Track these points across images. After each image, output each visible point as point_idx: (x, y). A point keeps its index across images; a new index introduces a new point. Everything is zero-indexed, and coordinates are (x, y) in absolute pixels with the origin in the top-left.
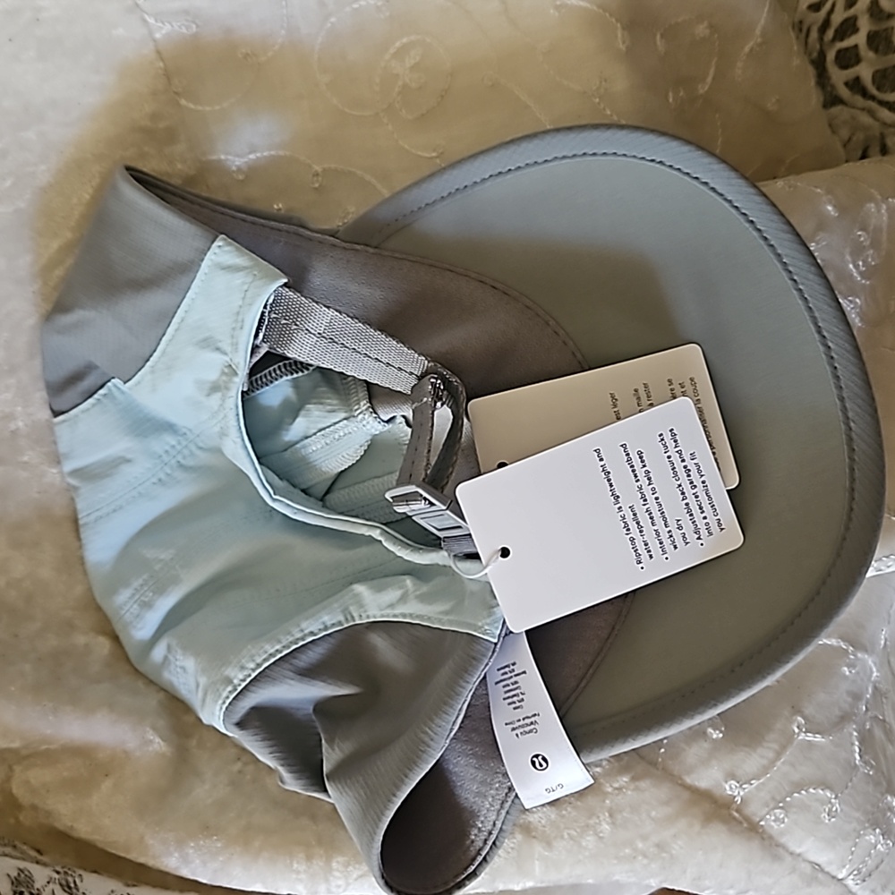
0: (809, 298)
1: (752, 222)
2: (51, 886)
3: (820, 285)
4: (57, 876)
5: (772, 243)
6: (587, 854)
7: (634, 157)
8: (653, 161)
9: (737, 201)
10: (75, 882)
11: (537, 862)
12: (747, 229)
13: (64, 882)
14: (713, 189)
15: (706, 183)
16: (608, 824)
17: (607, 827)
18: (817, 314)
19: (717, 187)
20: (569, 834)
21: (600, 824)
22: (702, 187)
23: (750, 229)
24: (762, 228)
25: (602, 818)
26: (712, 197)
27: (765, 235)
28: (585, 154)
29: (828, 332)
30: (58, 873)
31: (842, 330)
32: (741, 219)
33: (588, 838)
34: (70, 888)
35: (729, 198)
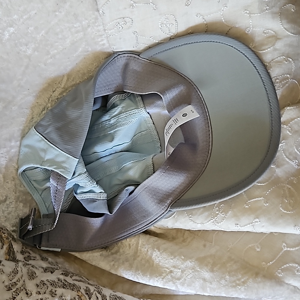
0: (268, 91)
1: (255, 67)
2: (95, 292)
3: (271, 87)
4: (96, 289)
5: (260, 73)
6: (222, 285)
7: (225, 44)
8: (230, 46)
9: (252, 60)
10: (101, 291)
11: (208, 288)
12: (254, 68)
13: (98, 291)
14: (246, 56)
15: (244, 54)
16: (228, 276)
17: (228, 277)
18: (269, 96)
19: (247, 56)
20: (217, 280)
21: (226, 277)
22: (243, 55)
23: (254, 69)
24: (258, 69)
25: (226, 274)
26: (245, 58)
27: (258, 71)
28: (211, 41)
29: (271, 101)
30: (96, 288)
31: (275, 101)
32: (252, 65)
33: (222, 281)
34: (100, 293)
35: (250, 59)
